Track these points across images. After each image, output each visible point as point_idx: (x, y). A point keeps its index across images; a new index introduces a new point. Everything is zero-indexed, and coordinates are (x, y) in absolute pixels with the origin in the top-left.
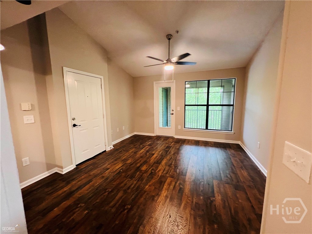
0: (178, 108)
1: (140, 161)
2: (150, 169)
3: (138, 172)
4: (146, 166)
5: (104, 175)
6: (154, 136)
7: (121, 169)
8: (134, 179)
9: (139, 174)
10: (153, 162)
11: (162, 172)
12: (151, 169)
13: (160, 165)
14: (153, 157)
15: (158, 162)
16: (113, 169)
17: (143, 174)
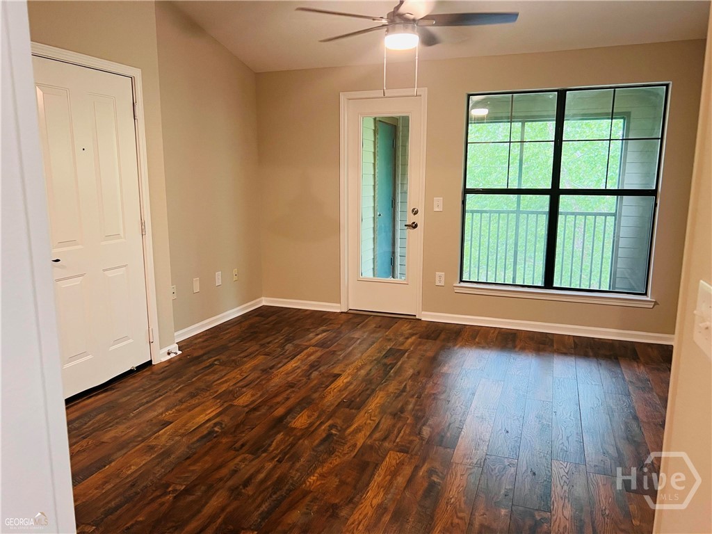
0: (435, 204)
1: (287, 399)
2: (322, 423)
3: (279, 432)
4: (309, 417)
5: (152, 442)
6: (338, 311)
7: (215, 425)
8: (264, 455)
9: (282, 441)
10: (336, 403)
11: (368, 434)
12: (327, 424)
13: (362, 413)
14: (333, 386)
15: (354, 403)
16: (184, 425)
17: (299, 439)
